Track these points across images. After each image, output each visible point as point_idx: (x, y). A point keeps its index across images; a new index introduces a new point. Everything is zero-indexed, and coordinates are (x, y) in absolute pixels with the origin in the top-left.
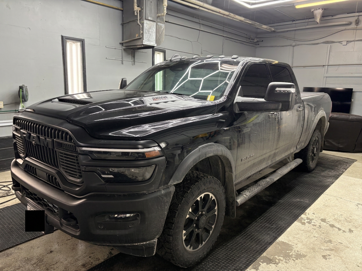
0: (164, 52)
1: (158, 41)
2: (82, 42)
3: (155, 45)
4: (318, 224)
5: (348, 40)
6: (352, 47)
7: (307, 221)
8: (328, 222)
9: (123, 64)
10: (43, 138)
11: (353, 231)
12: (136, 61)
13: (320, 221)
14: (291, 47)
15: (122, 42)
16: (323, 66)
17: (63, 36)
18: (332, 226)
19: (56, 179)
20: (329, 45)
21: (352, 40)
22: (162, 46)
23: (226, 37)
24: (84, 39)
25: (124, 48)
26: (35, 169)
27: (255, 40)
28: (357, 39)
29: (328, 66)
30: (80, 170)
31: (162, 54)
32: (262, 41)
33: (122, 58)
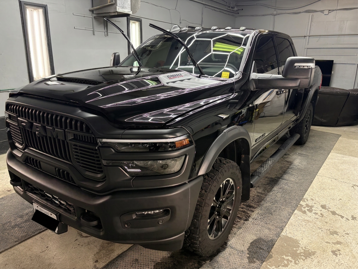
0: (139, 20)
1: (133, 8)
2: (45, 8)
3: (131, 13)
4: (319, 212)
5: (330, 9)
6: (334, 17)
7: (307, 208)
8: (328, 208)
9: (94, 35)
10: (51, 128)
11: (356, 218)
12: (108, 31)
13: (321, 208)
14: (272, 17)
15: (91, 9)
16: (305, 36)
17: (21, 1)
18: (334, 213)
19: (68, 174)
20: (311, 14)
21: (335, 9)
22: (137, 15)
23: (205, 5)
24: (47, 5)
25: (95, 15)
26: (39, 162)
27: (236, 9)
28: (339, 8)
29: (309, 36)
30: (100, 164)
31: (137, 24)
32: (243, 9)
33: (93, 28)
